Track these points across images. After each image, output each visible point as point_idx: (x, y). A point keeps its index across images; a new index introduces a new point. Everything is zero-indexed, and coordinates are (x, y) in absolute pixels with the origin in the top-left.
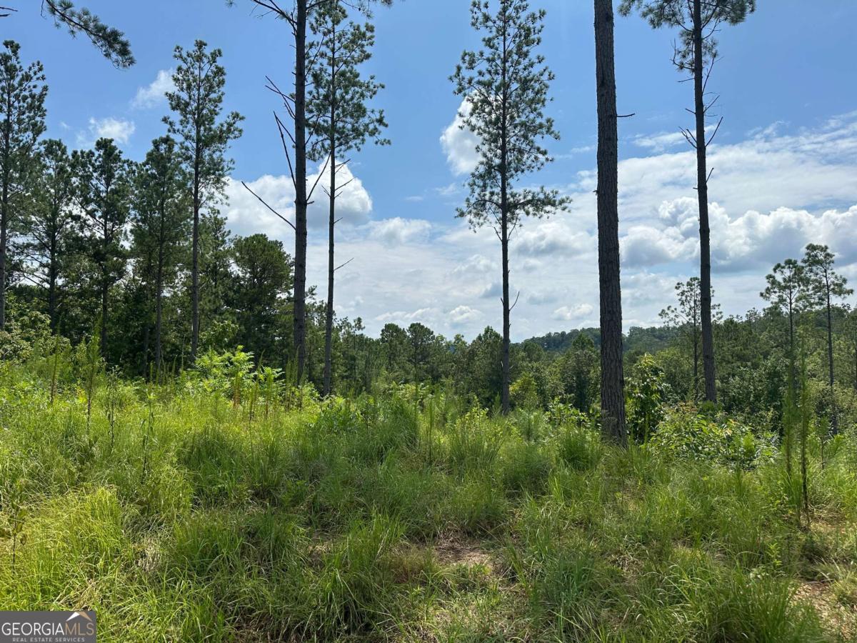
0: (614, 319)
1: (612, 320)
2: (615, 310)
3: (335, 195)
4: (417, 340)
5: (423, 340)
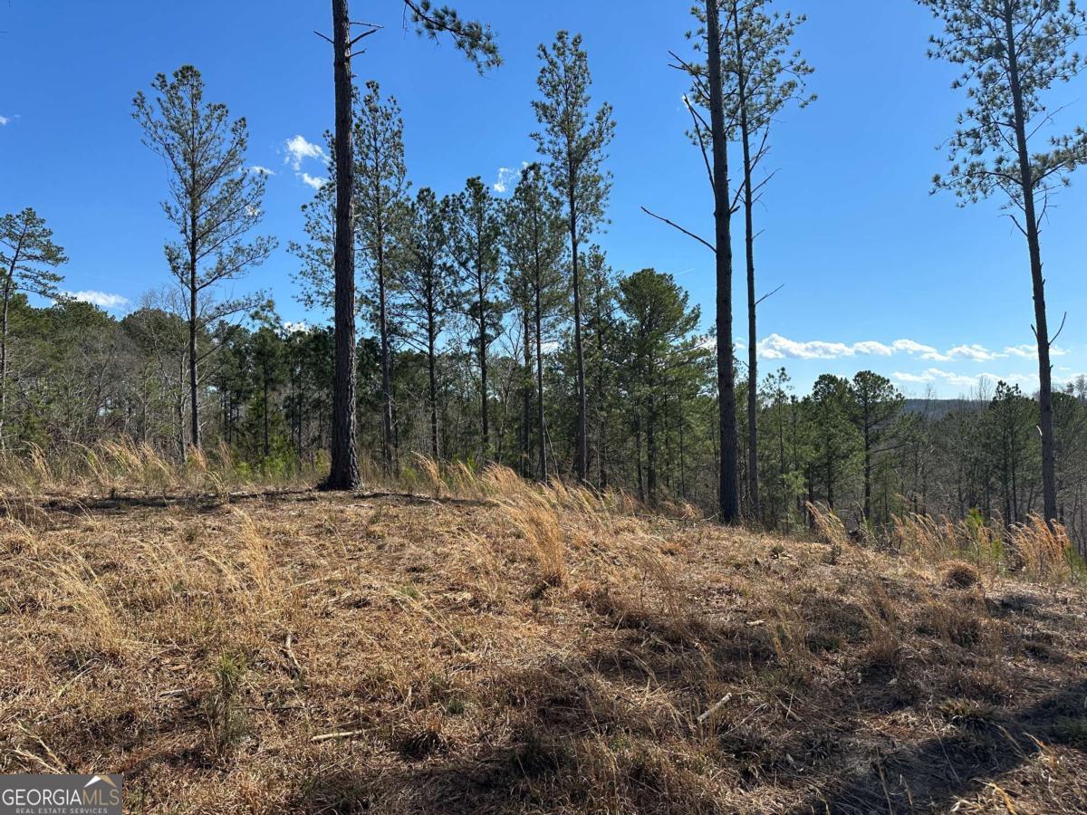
3: (752, 200)
4: (866, 394)
5: (875, 392)
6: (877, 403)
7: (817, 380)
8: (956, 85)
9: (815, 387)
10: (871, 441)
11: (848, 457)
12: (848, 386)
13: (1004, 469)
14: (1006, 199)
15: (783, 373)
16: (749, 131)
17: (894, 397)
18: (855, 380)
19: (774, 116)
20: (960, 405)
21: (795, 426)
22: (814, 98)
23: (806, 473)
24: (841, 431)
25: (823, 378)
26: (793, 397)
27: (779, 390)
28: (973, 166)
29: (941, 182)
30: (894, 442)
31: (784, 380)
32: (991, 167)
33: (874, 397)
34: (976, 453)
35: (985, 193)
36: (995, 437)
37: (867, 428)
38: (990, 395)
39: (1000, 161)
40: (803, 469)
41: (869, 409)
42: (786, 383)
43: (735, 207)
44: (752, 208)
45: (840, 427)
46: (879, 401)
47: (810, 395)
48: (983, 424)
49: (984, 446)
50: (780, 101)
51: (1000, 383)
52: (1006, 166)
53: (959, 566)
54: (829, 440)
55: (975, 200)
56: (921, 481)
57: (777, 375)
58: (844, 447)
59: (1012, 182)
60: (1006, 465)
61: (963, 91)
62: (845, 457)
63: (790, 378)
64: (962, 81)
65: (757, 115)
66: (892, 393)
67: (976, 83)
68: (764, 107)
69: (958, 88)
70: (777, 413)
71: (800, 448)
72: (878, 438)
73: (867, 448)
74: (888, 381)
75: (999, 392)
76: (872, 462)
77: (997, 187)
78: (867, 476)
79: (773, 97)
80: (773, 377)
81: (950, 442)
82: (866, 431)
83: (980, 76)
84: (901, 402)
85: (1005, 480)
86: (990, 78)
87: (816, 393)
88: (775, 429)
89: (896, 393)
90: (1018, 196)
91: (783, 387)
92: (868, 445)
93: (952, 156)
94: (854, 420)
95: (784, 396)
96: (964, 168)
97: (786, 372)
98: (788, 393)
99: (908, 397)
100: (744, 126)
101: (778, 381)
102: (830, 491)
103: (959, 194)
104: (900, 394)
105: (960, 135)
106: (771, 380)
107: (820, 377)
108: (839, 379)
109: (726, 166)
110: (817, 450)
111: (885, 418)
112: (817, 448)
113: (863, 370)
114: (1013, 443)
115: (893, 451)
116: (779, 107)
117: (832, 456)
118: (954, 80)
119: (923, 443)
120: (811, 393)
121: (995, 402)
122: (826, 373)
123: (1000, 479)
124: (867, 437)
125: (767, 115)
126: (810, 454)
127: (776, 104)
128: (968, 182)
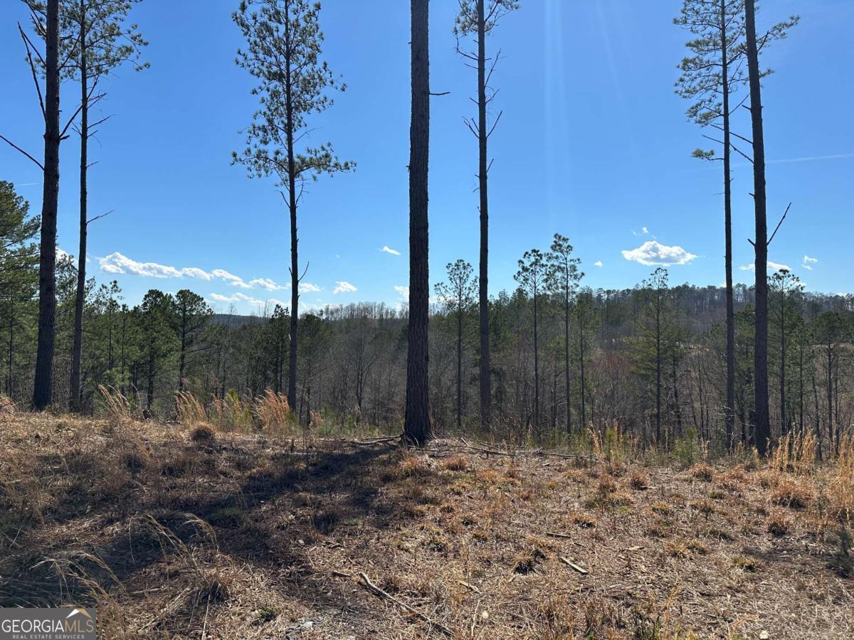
0: (423, 296)
1: (420, 297)
2: (423, 288)
3: (88, 134)
4: (185, 308)
5: (192, 307)
6: (193, 315)
7: (147, 293)
8: (254, 92)
9: (145, 299)
10: (187, 344)
11: (166, 356)
12: (172, 300)
13: (276, 365)
14: (279, 181)
15: (115, 286)
16: (88, 76)
17: (206, 311)
18: (177, 296)
19: (112, 70)
20: (252, 319)
21: (124, 331)
22: (147, 65)
23: (132, 369)
24: (163, 335)
25: (151, 292)
26: (124, 306)
27: (111, 299)
28: (260, 151)
29: (238, 157)
30: (203, 345)
31: (115, 291)
32: (271, 156)
33: (191, 310)
34: (259, 353)
35: (267, 172)
36: (271, 343)
37: (184, 334)
38: (271, 313)
39: (277, 153)
40: (129, 366)
41: (186, 319)
42: (117, 294)
43: (64, 136)
44: (88, 140)
45: (162, 332)
46: (194, 313)
47: (140, 305)
48: (265, 334)
49: (264, 349)
50: (118, 60)
51: (277, 306)
52: (280, 157)
53: (201, 426)
54: (152, 342)
55: (260, 176)
56: (222, 374)
57: (110, 287)
58: (164, 348)
59: (284, 170)
60: (277, 362)
61: (258, 97)
62: (164, 356)
63: (121, 290)
64: (259, 90)
65: (97, 64)
66: (204, 308)
67: (266, 95)
68: (103, 59)
69: (255, 95)
70: (108, 318)
71: (127, 348)
72: (192, 341)
73: (183, 349)
74: (202, 299)
75: (276, 312)
76: (186, 360)
77: (274, 170)
78: (181, 370)
79: (112, 54)
80: (106, 288)
81: (244, 346)
82: (183, 336)
83: (268, 90)
84: (212, 316)
85: (275, 372)
86: (275, 94)
87: (145, 304)
88: (105, 332)
89: (207, 308)
90: (287, 181)
91: (115, 297)
92: (184, 347)
93: (249, 141)
94: (174, 327)
95: (117, 304)
96: (254, 151)
97: (118, 285)
98: (120, 303)
99: (217, 313)
100: (83, 69)
101: (110, 292)
102: (151, 383)
103: (249, 169)
104: (210, 309)
105: (254, 127)
106: (104, 290)
107: (150, 291)
108: (165, 294)
109: (58, 99)
110: (142, 350)
111: (198, 326)
112: (142, 348)
113: (184, 289)
114: (282, 347)
115: (203, 352)
116: (117, 64)
117: (154, 355)
118: (252, 88)
119: (226, 346)
120: (141, 303)
121: (273, 319)
122: (154, 289)
123: (273, 371)
124: (183, 341)
125: (105, 67)
126: (136, 354)
127: (114, 60)
128: (256, 162)
